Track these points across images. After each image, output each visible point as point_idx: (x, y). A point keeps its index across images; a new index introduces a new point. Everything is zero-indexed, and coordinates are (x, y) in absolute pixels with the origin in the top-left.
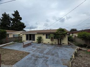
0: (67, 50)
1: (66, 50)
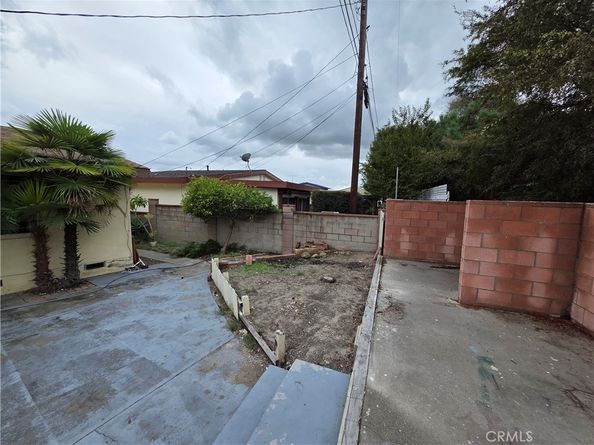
0: (165, 298)
1: (156, 299)
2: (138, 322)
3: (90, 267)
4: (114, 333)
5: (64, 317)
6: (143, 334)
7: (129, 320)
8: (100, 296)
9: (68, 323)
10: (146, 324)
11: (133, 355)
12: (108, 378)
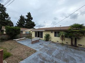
2: (81, 57)
3: (79, 45)
4: (76, 56)
5: (72, 50)
6: (80, 59)
7: (80, 56)
8: (78, 50)
9: (71, 51)
10: (82, 59)
11: (75, 61)
12: (70, 60)
